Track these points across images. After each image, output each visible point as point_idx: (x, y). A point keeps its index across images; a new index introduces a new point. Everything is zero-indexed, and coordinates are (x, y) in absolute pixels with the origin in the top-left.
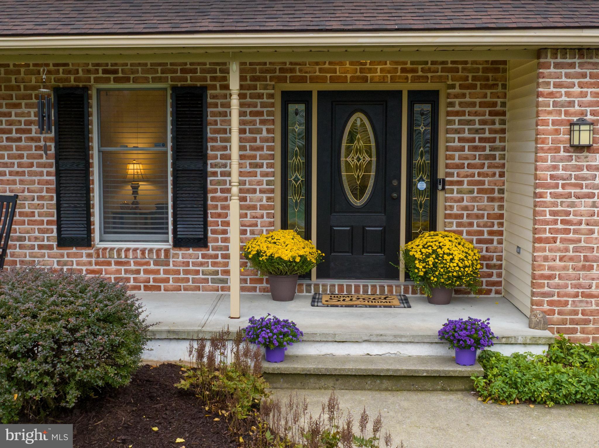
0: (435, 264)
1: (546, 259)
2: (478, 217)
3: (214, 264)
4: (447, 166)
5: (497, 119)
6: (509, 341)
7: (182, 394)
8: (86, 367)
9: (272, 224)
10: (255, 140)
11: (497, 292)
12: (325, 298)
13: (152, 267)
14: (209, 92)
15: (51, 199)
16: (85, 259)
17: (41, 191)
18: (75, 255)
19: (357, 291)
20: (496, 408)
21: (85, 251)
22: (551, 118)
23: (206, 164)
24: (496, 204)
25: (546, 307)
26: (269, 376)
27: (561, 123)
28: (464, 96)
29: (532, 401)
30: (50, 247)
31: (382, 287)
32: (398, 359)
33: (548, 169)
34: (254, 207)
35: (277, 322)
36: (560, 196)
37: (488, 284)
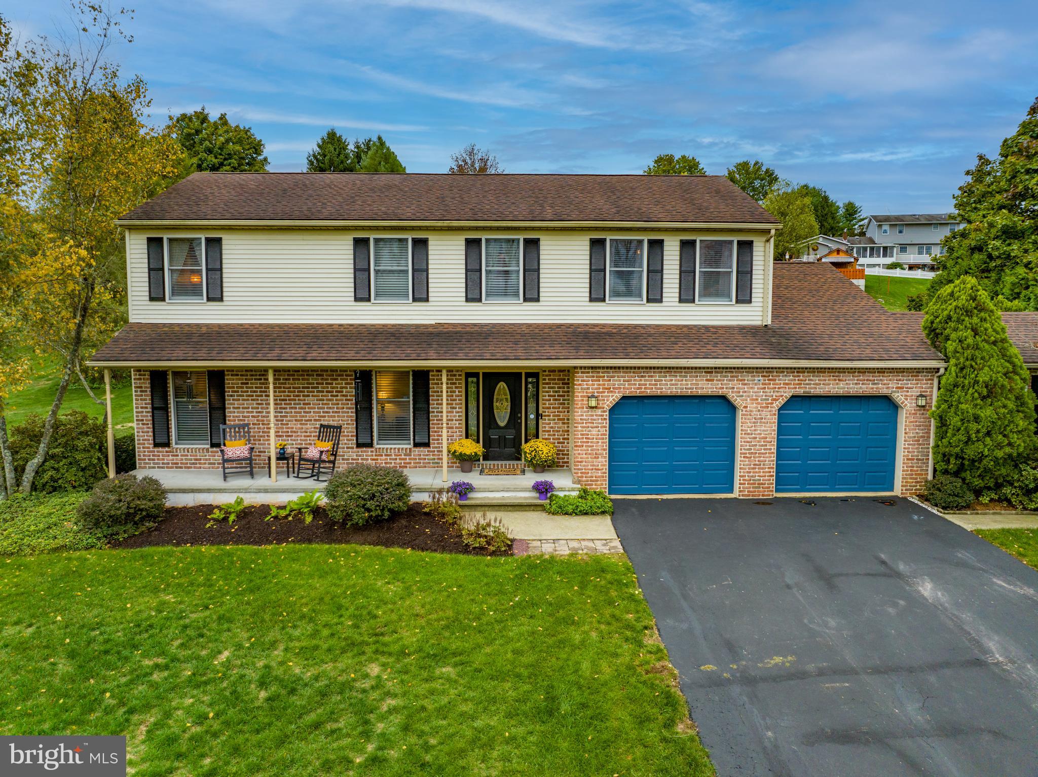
0: (535, 455)
1: (579, 454)
2: (557, 431)
3: (433, 455)
4: (543, 408)
5: (566, 386)
6: (562, 490)
7: (426, 514)
8: (392, 503)
9: (461, 436)
10: (452, 396)
11: (567, 466)
12: (486, 471)
13: (403, 457)
14: (431, 373)
15: (353, 424)
16: (370, 453)
17: (348, 420)
18: (365, 452)
19: (502, 467)
20: (553, 517)
21: (370, 450)
22: (580, 394)
23: (429, 407)
24: (566, 426)
25: (580, 475)
26: (461, 506)
27: (584, 396)
28: (550, 375)
29: (566, 514)
30: (352, 448)
31: (513, 465)
32: (516, 498)
33: (579, 416)
34: (452, 428)
35: (464, 483)
36: (584, 427)
37: (563, 462)
